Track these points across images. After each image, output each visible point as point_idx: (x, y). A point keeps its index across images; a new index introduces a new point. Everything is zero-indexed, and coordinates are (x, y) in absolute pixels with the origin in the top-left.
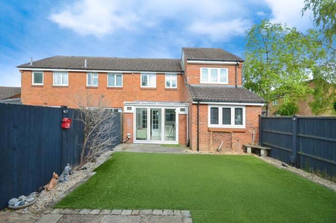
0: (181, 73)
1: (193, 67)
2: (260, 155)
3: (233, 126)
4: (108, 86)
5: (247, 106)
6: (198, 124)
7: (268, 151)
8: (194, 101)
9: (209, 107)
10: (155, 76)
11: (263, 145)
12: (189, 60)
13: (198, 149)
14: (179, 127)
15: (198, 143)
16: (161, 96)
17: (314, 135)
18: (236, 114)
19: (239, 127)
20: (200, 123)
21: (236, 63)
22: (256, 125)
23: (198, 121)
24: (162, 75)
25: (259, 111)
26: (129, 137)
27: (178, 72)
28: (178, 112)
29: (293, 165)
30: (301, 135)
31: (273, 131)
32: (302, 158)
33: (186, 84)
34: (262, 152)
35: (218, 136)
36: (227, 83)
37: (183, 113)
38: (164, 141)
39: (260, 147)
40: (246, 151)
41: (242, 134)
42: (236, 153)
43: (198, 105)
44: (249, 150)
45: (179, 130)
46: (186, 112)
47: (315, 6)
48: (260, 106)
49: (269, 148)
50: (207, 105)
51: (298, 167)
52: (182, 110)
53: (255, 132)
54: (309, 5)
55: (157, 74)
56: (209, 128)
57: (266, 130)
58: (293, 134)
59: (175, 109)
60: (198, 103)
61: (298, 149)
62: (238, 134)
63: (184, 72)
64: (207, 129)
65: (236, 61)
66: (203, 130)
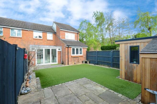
0: (55, 33)
1: (62, 32)
2: (87, 63)
3: (79, 55)
4: (11, 36)
5: (83, 48)
6: (68, 55)
7: (89, 62)
8: (67, 46)
9: (72, 48)
10: (42, 33)
11: (88, 60)
12: (61, 29)
13: (68, 64)
14: (58, 56)
15: (68, 62)
16: (45, 43)
17: (101, 55)
18: (80, 50)
19: (81, 55)
20: (69, 54)
21: (77, 32)
22: (86, 54)
23: (68, 54)
24: (45, 33)
25: (86, 50)
26: (33, 63)
27: (54, 33)
28: (57, 50)
29: (96, 64)
30: (98, 56)
31: (91, 56)
32: (98, 62)
33: (60, 39)
34: (88, 62)
35: (75, 59)
36: (74, 39)
37: (59, 50)
38: (51, 63)
39: (87, 61)
40: (83, 63)
41: (82, 57)
42: (80, 64)
43: (68, 48)
44: (84, 62)
45: (58, 58)
46: (61, 50)
47: (95, 17)
48: (86, 48)
49: (90, 61)
50: (71, 47)
51: (98, 65)
52: (59, 49)
53: (85, 56)
54: (94, 16)
55: (43, 32)
56: (72, 56)
57: (88, 55)
58: (97, 56)
59: (56, 49)
60: (68, 47)
61: (98, 60)
62: (80, 57)
63: (56, 33)
64: (71, 56)
65: (78, 32)
66: (70, 57)
